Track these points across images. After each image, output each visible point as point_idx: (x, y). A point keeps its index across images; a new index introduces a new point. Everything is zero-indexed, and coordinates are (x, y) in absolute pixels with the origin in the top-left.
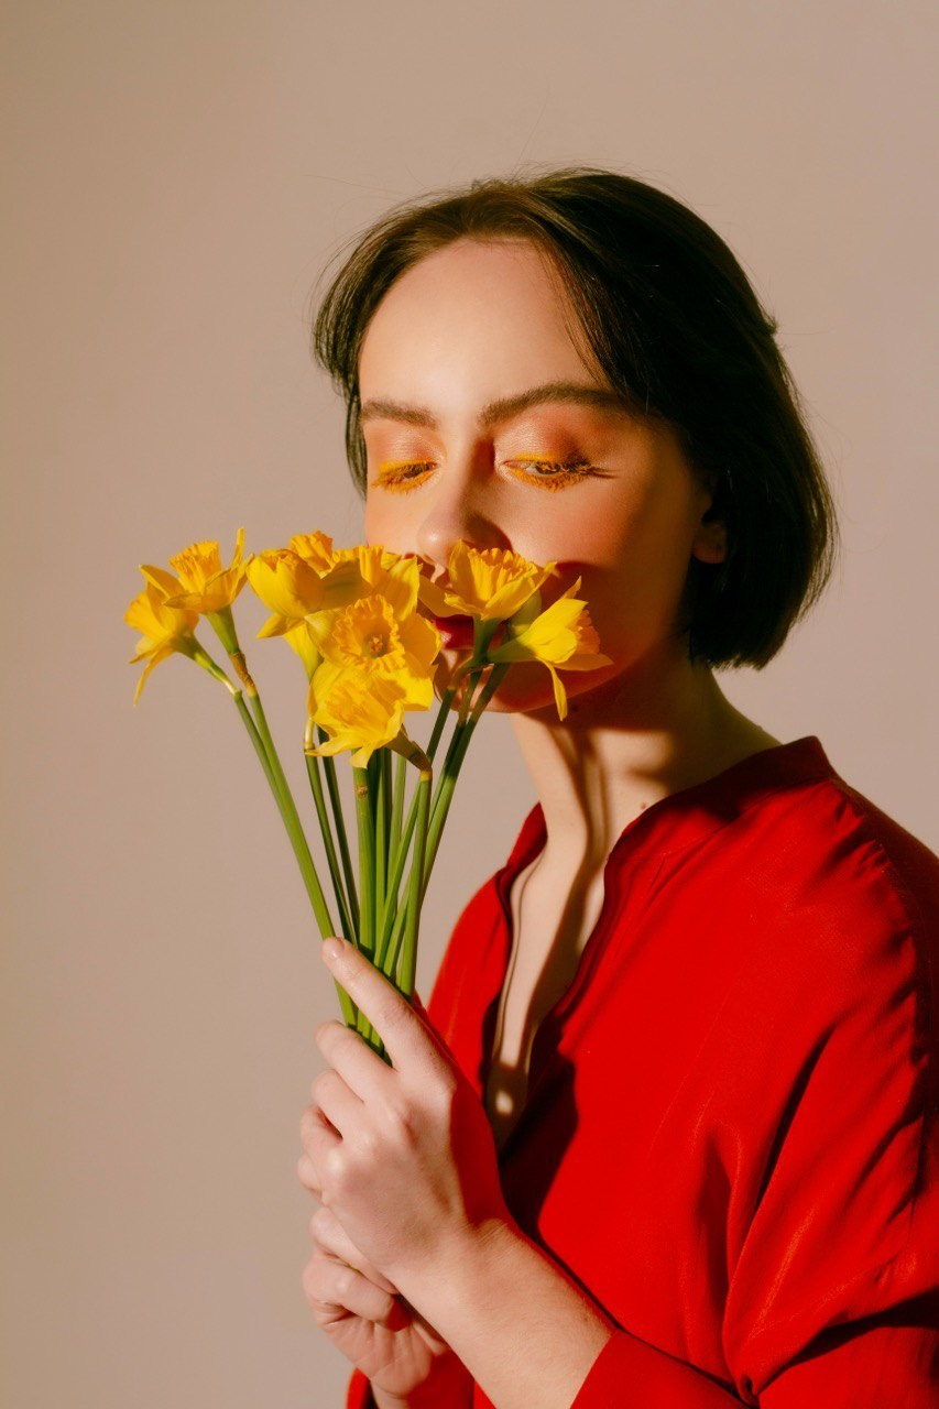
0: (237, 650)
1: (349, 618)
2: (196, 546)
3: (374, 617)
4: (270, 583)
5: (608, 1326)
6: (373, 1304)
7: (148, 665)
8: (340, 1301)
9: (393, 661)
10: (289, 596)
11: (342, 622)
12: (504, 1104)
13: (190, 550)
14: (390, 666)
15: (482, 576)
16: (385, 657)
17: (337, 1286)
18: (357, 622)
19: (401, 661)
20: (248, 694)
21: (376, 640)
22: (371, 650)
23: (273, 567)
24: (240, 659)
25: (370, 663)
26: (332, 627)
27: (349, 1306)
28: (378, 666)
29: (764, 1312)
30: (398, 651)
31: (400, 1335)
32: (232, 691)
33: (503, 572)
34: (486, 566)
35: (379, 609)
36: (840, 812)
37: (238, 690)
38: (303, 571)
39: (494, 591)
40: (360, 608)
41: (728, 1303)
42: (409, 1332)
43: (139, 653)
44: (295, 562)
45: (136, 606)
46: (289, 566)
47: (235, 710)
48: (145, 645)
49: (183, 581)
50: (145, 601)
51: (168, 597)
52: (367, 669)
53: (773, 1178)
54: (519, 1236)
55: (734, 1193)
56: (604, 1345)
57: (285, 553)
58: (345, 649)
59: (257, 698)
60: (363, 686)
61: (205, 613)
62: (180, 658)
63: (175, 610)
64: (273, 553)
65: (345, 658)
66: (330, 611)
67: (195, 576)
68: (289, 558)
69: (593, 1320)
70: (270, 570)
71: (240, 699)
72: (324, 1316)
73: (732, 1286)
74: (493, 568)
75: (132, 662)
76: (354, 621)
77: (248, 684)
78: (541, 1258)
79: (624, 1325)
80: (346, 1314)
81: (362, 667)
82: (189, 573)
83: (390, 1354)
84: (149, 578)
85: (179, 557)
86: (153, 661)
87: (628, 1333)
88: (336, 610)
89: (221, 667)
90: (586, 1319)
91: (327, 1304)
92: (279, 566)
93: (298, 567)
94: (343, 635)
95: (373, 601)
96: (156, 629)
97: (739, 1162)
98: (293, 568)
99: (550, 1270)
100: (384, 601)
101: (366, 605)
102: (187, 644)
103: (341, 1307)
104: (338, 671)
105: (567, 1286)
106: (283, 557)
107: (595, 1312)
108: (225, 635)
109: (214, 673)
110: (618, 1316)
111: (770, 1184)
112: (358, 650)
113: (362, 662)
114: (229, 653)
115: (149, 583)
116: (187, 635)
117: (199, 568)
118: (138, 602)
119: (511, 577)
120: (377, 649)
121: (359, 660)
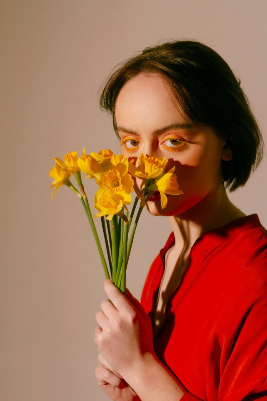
0: (81, 184)
1: (106, 175)
2: (70, 153)
3: (115, 175)
4: (84, 165)
5: (183, 390)
6: (114, 381)
7: (56, 188)
8: (105, 380)
9: (119, 189)
10: (89, 169)
11: (104, 177)
12: (157, 323)
13: (69, 154)
14: (118, 190)
15: (148, 166)
16: (117, 188)
17: (104, 375)
18: (109, 176)
19: (121, 189)
20: (84, 197)
21: (115, 182)
22: (114, 185)
23: (85, 160)
24: (82, 187)
25: (112, 189)
26: (102, 178)
27: (108, 381)
28: (114, 190)
29: (230, 389)
30: (121, 186)
31: (124, 390)
32: (80, 196)
33: (154, 165)
34: (149, 164)
35: (116, 173)
36: (261, 238)
37: (82, 196)
38: (93, 161)
39: (151, 171)
40: (110, 172)
41: (220, 385)
42: (126, 389)
43: (53, 184)
44: (91, 159)
45: (52, 171)
46: (89, 160)
47: (81, 202)
48: (55, 182)
49: (67, 163)
50: (55, 169)
51: (62, 168)
52: (111, 191)
53: (234, 349)
54: (158, 362)
55: (222, 353)
56: (182, 396)
57: (88, 156)
58: (105, 185)
59: (87, 199)
60: (110, 196)
61: (73, 173)
62: (65, 187)
63: (64, 171)
64: (84, 156)
65: (105, 187)
66: (102, 173)
67: (70, 161)
68: (89, 158)
69: (179, 389)
70: (84, 161)
71: (82, 199)
72: (100, 384)
73: (221, 381)
74: (151, 164)
75: (51, 187)
76: (108, 176)
77: (84, 194)
78: (164, 369)
79: (189, 390)
80: (107, 384)
81: (110, 190)
82: (69, 161)
83: (120, 395)
84: (57, 162)
85: (66, 155)
86: (57, 187)
87: (190, 393)
88: (104, 173)
89: (77, 189)
90: (177, 388)
91: (101, 380)
92: (86, 160)
93: (92, 160)
94: (105, 181)
95: (114, 171)
96: (58, 178)
97: (224, 344)
98: (90, 160)
99: (167, 373)
100: (117, 171)
101: (112, 171)
102: (67, 183)
103: (105, 382)
104: (104, 191)
105: (172, 378)
106: (87, 157)
107: (180, 386)
108: (78, 179)
109: (75, 191)
110: (187, 387)
111: (233, 351)
112: (109, 185)
113: (110, 189)
114: (79, 185)
115: (56, 163)
116: (67, 179)
117: (72, 159)
118: (53, 169)
119: (156, 167)
120: (115, 185)
121: (109, 188)
